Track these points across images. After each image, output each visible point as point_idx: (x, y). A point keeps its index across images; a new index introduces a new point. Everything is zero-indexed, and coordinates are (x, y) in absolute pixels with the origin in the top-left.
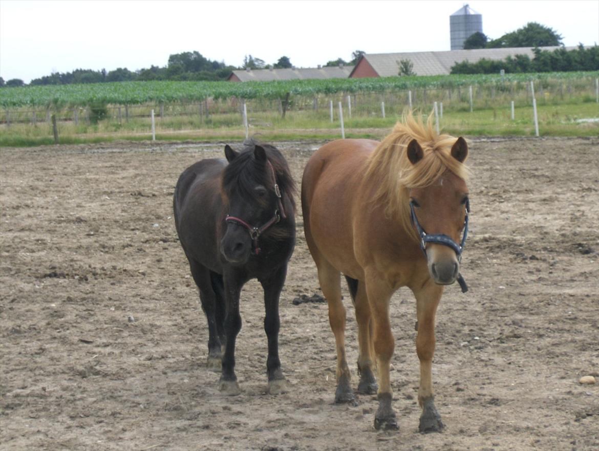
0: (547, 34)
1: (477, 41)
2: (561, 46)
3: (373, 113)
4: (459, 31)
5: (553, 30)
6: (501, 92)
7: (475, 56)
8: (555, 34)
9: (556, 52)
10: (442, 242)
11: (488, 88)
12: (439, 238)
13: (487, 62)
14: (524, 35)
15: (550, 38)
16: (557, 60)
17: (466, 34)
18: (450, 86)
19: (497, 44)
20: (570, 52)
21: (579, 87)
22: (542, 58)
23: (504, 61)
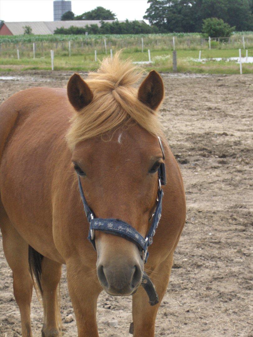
0: (107, 13)
1: (69, 16)
2: (116, 20)
3: (12, 56)
4: (58, 10)
5: (111, 11)
6: (86, 45)
7: (68, 24)
8: (112, 13)
9: (113, 23)
10: (114, 231)
11: (78, 43)
12: (110, 225)
13: (74, 28)
14: (96, 13)
15: (109, 15)
16: (114, 28)
17: (62, 12)
18: (56, 41)
19: (80, 18)
20: (121, 23)
21: (130, 43)
22: (105, 27)
23: (84, 28)
